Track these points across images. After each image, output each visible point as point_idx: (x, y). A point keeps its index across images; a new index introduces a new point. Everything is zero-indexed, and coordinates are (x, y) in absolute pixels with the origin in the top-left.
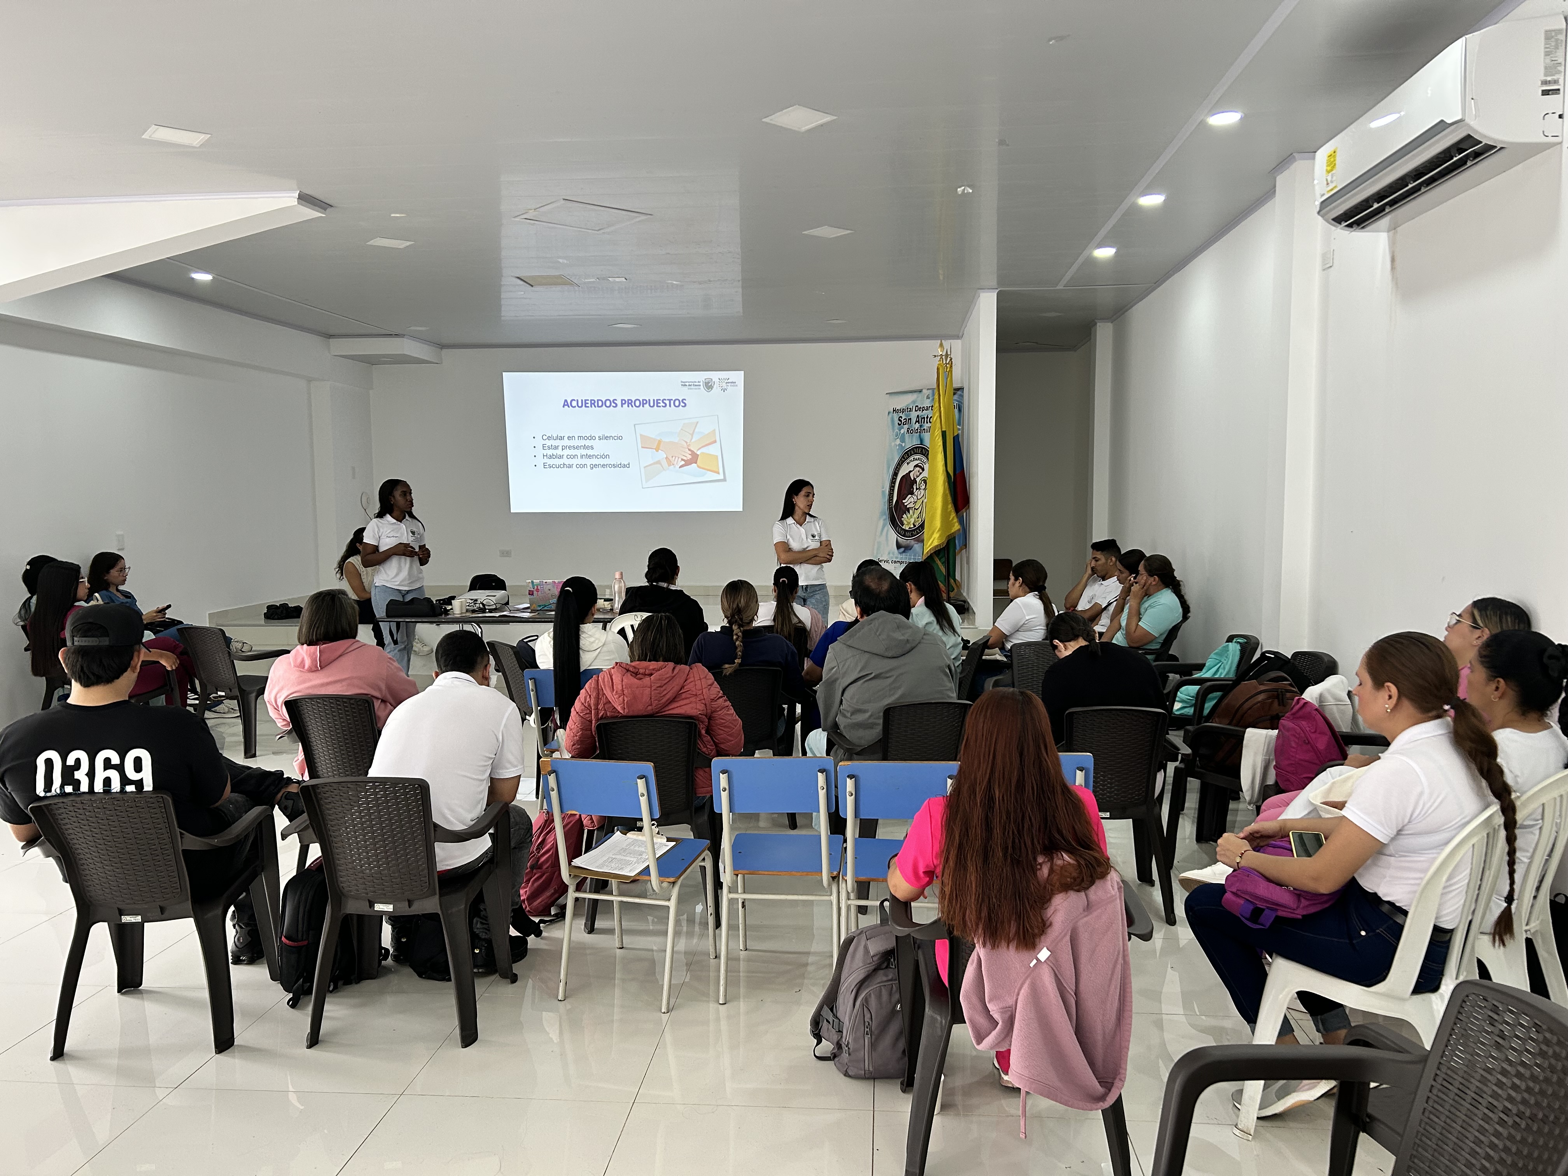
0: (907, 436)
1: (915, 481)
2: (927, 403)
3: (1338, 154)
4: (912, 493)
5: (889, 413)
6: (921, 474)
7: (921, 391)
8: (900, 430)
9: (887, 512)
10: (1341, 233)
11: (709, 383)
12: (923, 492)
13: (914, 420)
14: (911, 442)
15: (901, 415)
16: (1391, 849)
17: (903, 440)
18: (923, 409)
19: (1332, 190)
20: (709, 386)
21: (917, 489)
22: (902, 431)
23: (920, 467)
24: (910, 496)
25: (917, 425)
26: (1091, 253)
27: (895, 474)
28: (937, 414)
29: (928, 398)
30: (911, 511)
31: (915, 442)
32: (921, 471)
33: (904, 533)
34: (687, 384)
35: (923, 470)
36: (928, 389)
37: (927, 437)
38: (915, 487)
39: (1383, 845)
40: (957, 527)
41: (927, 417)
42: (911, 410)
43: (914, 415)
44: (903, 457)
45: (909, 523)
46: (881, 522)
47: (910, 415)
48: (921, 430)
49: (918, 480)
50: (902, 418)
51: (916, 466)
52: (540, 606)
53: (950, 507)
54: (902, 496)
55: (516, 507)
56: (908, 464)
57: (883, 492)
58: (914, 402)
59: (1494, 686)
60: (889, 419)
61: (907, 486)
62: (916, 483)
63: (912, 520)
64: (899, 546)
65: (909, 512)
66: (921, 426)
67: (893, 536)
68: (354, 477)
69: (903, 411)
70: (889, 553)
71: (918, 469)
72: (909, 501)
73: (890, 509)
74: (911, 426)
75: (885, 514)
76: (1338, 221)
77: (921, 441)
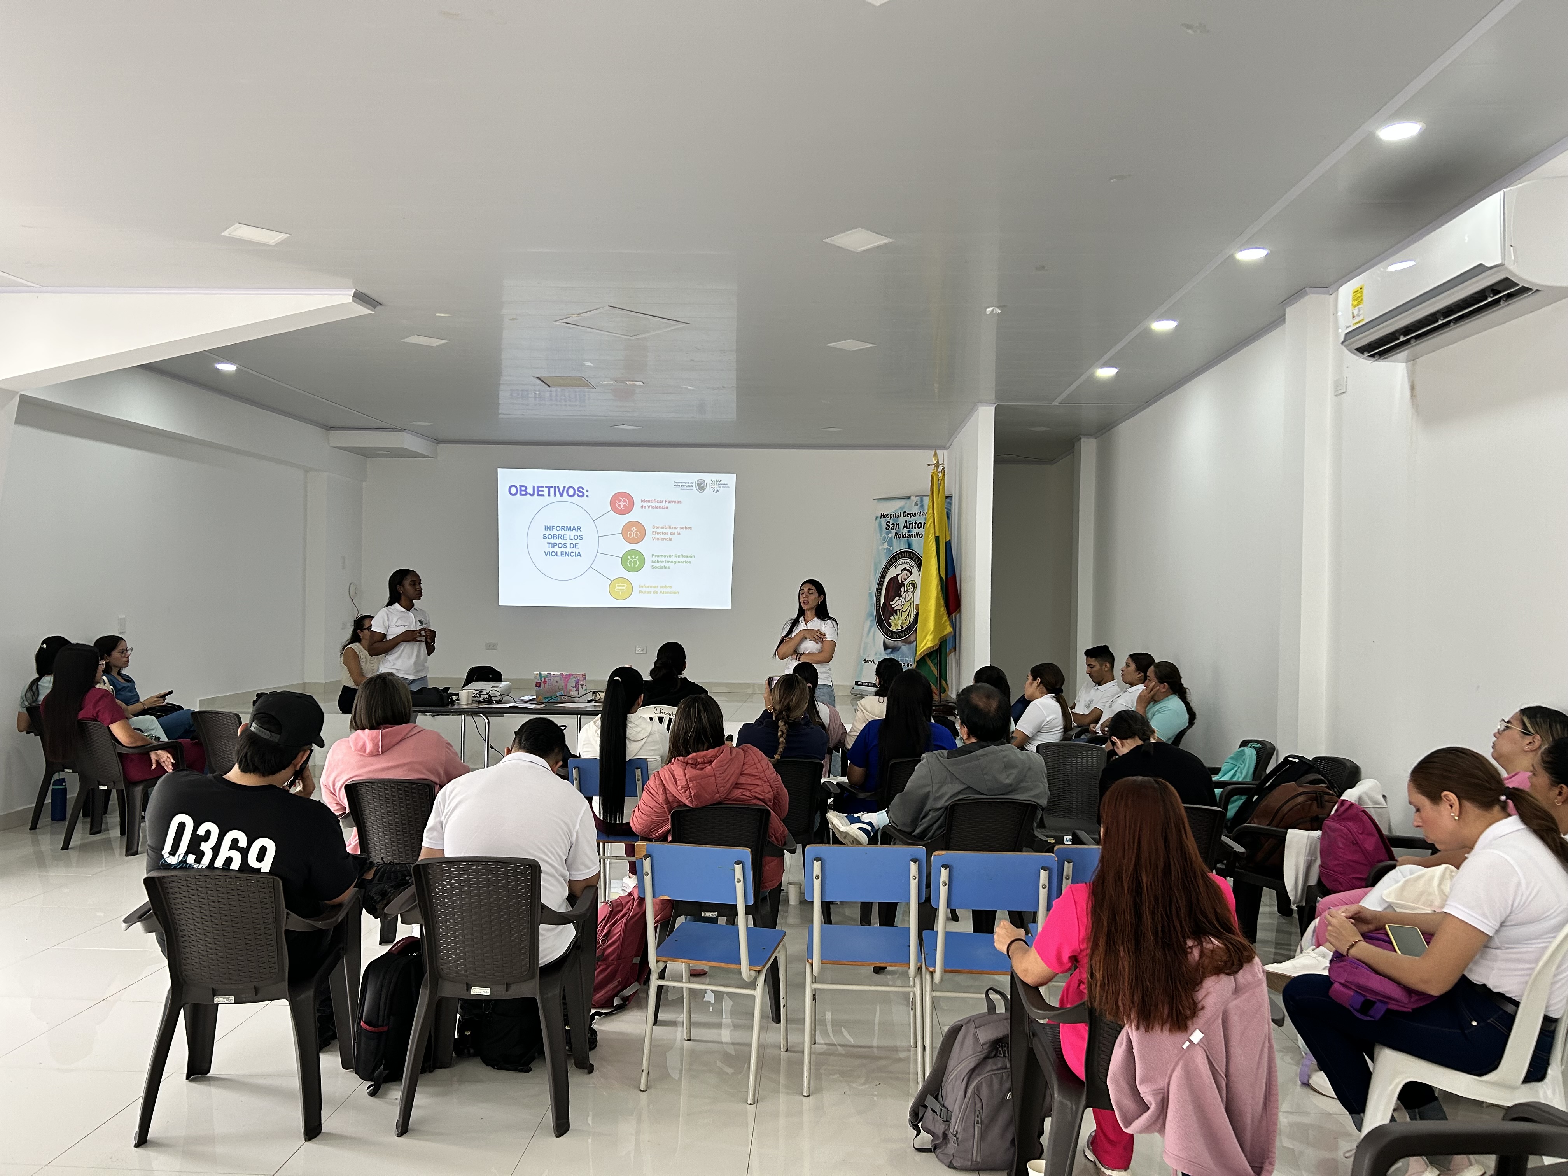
0: (895, 540)
1: (903, 584)
2: (915, 510)
3: (1365, 291)
4: (900, 596)
5: (877, 518)
6: (908, 577)
7: (909, 498)
8: (888, 535)
9: (874, 614)
10: (1365, 363)
11: (701, 484)
12: (911, 595)
13: (902, 526)
14: (899, 546)
15: (889, 520)
16: (1497, 942)
17: (890, 544)
18: (911, 515)
19: (1358, 322)
20: (701, 487)
21: (905, 592)
22: (890, 536)
23: (908, 571)
24: (897, 598)
25: (905, 530)
26: (1094, 373)
27: (883, 577)
28: (931, 520)
29: (916, 504)
30: (898, 613)
31: (903, 546)
32: (909, 574)
33: (892, 635)
34: (680, 484)
35: (911, 573)
36: (916, 496)
37: (915, 541)
38: (902, 590)
39: (1489, 938)
40: (949, 629)
41: (915, 523)
42: (899, 516)
43: (902, 520)
44: (891, 560)
45: (896, 625)
46: (868, 623)
47: (897, 520)
48: (909, 535)
50: (890, 523)
51: (905, 569)
52: (546, 698)
53: (943, 610)
54: (889, 598)
55: (505, 600)
56: (895, 567)
57: (870, 594)
58: (902, 508)
59: (1557, 792)
60: (877, 525)
61: (895, 588)
62: (904, 585)
63: (900, 622)
64: (886, 647)
65: (896, 614)
66: (909, 531)
67: (880, 637)
68: (344, 568)
69: (891, 516)
70: (876, 654)
71: (906, 572)
72: (896, 603)
73: (877, 611)
74: (899, 532)
75: (872, 615)
76: (1361, 351)
77: (909, 546)
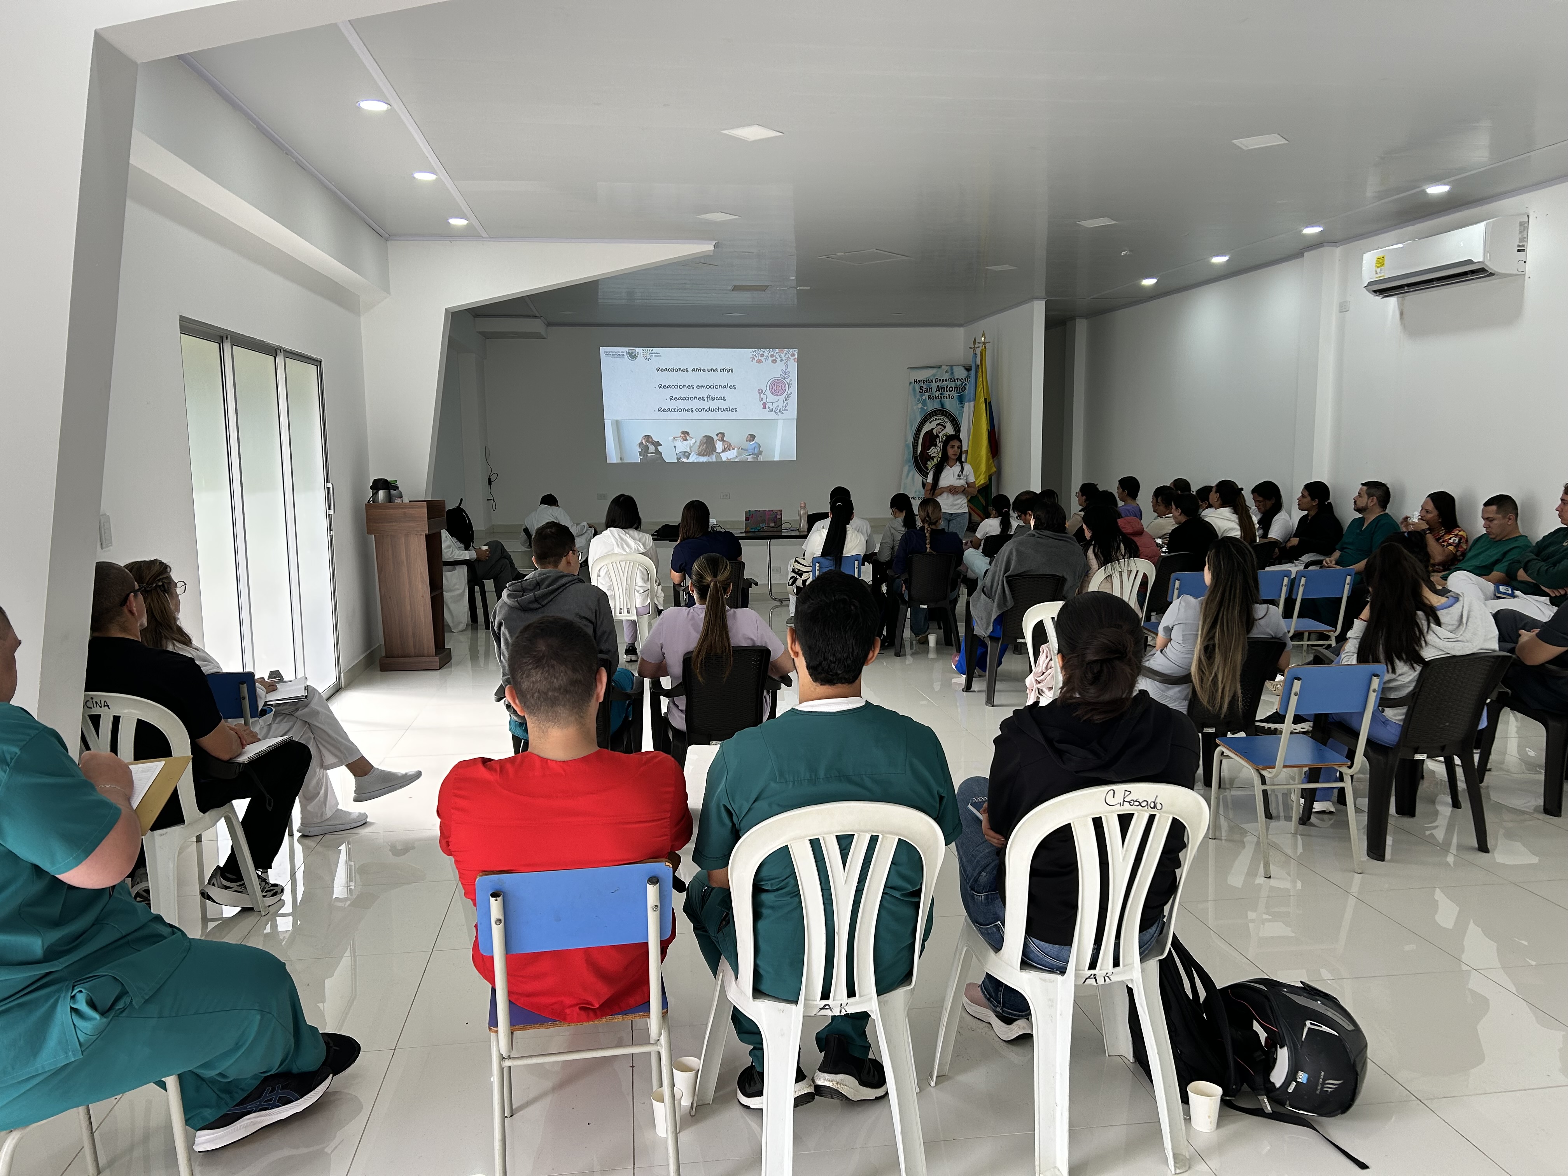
0: (928, 401)
2: (946, 376)
3: (1386, 258)
5: (910, 383)
6: (943, 430)
7: (940, 367)
8: (922, 397)
13: (935, 389)
14: (932, 406)
17: (924, 403)
18: (943, 381)
19: (1379, 277)
23: (942, 425)
24: (933, 447)
25: (938, 393)
26: (1140, 282)
27: (919, 430)
29: (947, 372)
30: (935, 459)
31: (937, 406)
36: (947, 366)
37: (947, 402)
38: (938, 440)
40: (994, 469)
41: (947, 387)
42: (932, 381)
43: (934, 385)
44: (926, 417)
47: (930, 385)
48: (941, 397)
49: (940, 435)
50: (923, 387)
54: (925, 448)
56: (930, 423)
57: (907, 446)
58: (934, 375)
60: (911, 388)
66: (941, 394)
69: (924, 382)
72: (932, 451)
74: (932, 394)
75: (910, 461)
76: (1375, 292)
77: (942, 406)
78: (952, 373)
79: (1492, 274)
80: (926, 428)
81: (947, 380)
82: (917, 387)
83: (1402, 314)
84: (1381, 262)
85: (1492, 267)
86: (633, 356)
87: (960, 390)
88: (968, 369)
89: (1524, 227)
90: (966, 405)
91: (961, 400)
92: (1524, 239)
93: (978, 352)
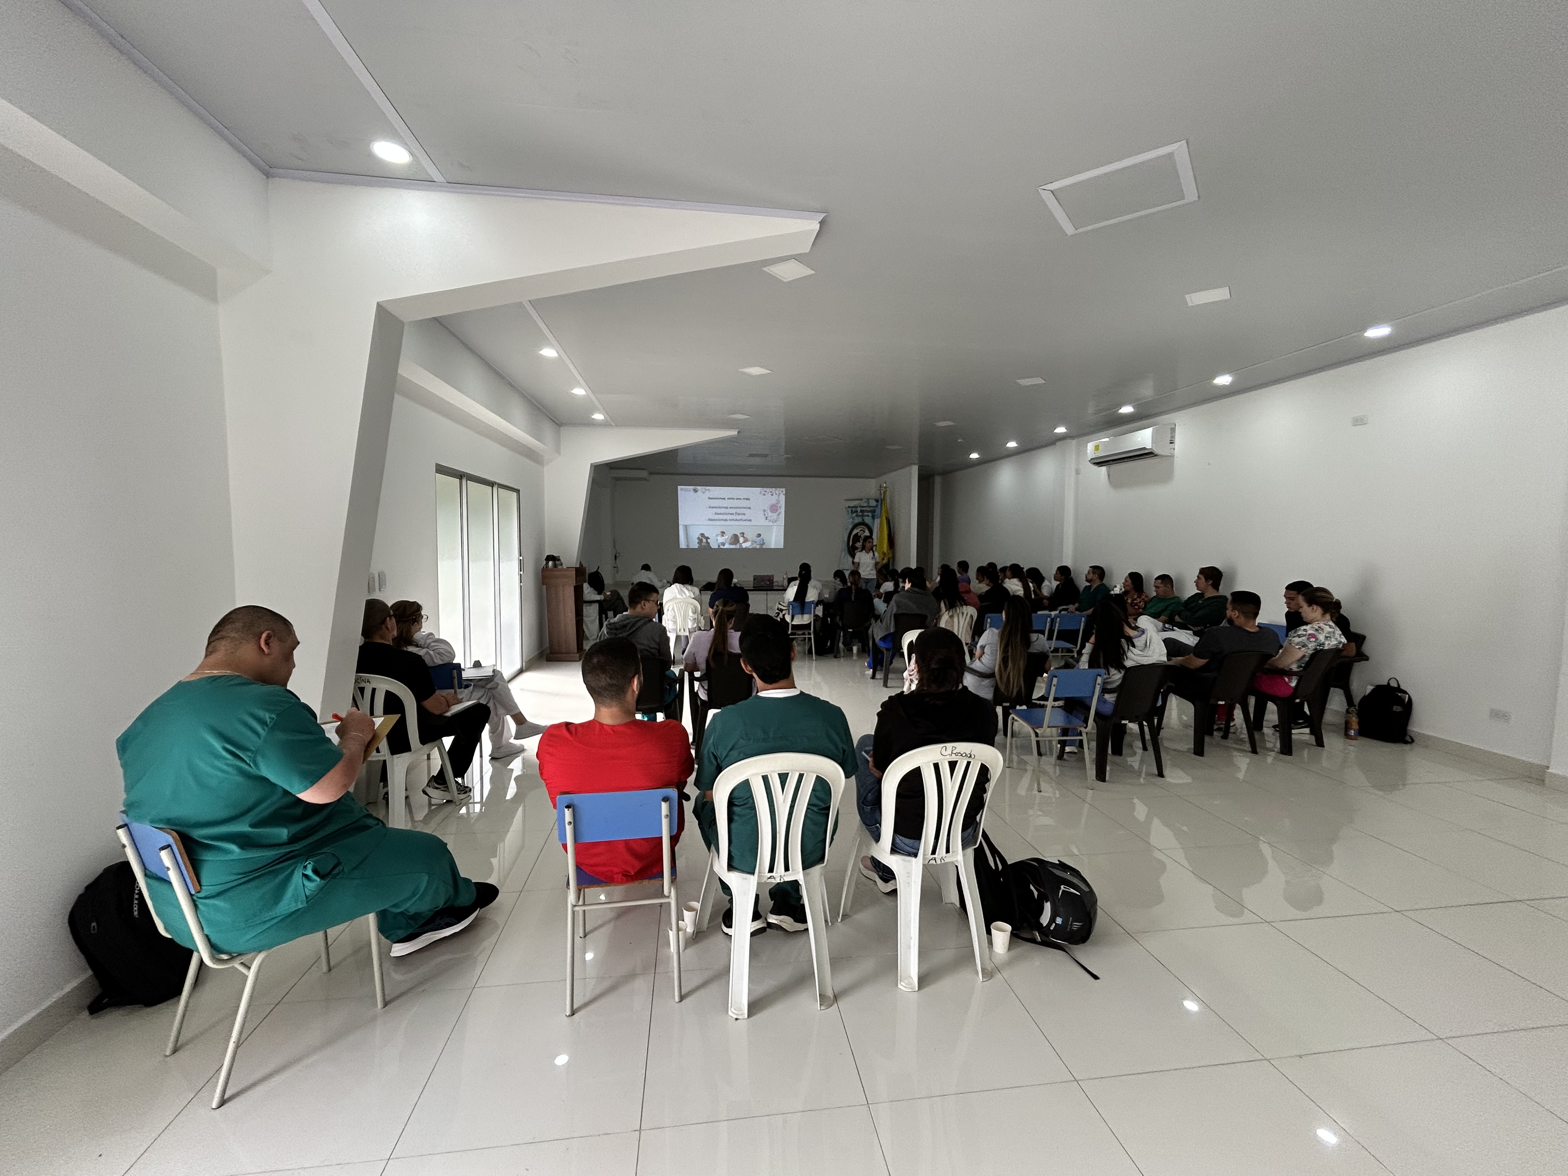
0: (856, 518)
1: (860, 537)
2: (865, 505)
3: (1100, 446)
4: (859, 542)
5: (846, 508)
6: (863, 533)
7: (862, 500)
8: (852, 516)
13: (859, 511)
14: (858, 520)
17: (853, 519)
18: (863, 507)
19: (1097, 456)
23: (863, 531)
25: (861, 514)
27: (850, 534)
29: (865, 502)
30: (859, 549)
35: (865, 532)
36: (865, 499)
37: (866, 518)
41: (866, 510)
42: (857, 507)
43: (859, 509)
44: (854, 527)
46: (843, 554)
47: (857, 509)
48: (863, 516)
49: (862, 536)
50: (853, 510)
51: (861, 530)
54: (854, 543)
56: (857, 529)
57: (844, 542)
58: (859, 504)
60: (846, 511)
61: (857, 538)
66: (863, 514)
69: (853, 507)
72: (858, 544)
73: (848, 548)
74: (858, 514)
76: (1094, 463)
77: (863, 520)
78: (869, 503)
79: (1156, 455)
80: (855, 532)
81: (865, 507)
82: (850, 510)
83: (1109, 475)
84: (1097, 448)
85: (1156, 451)
86: (695, 491)
87: (873, 512)
88: (877, 501)
89: (1173, 430)
90: (876, 520)
91: (873, 517)
92: (1173, 437)
93: (882, 492)
